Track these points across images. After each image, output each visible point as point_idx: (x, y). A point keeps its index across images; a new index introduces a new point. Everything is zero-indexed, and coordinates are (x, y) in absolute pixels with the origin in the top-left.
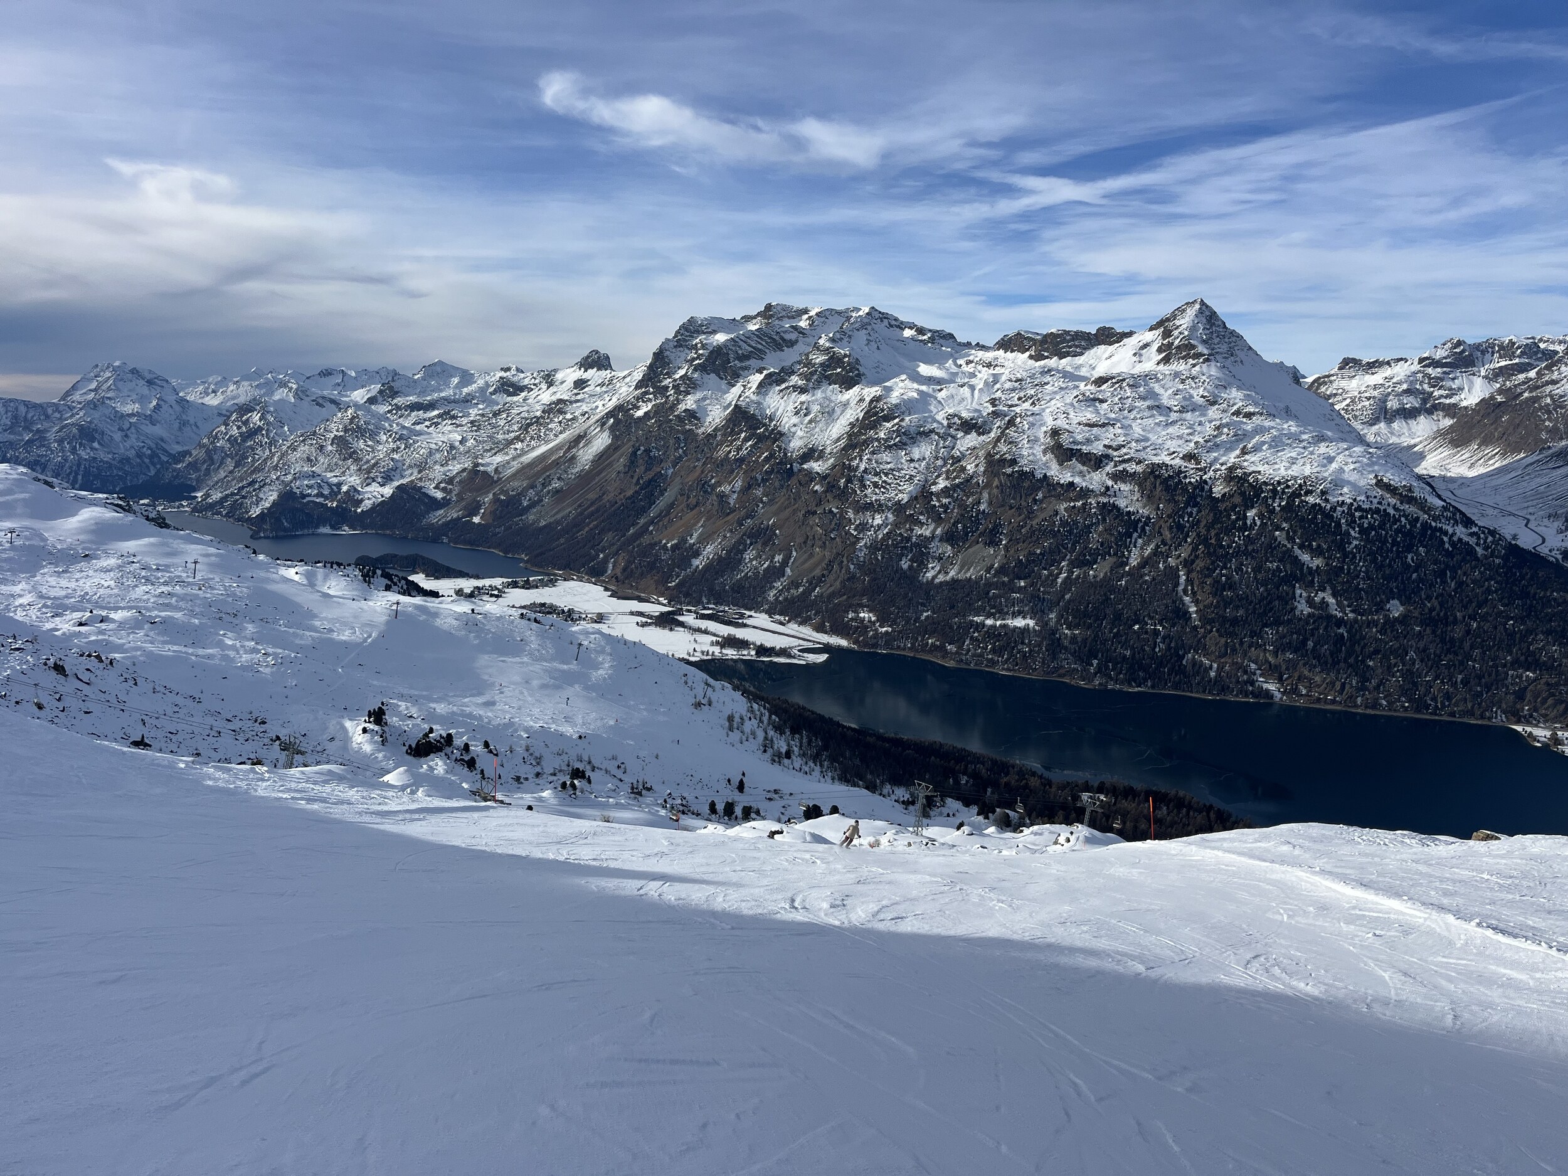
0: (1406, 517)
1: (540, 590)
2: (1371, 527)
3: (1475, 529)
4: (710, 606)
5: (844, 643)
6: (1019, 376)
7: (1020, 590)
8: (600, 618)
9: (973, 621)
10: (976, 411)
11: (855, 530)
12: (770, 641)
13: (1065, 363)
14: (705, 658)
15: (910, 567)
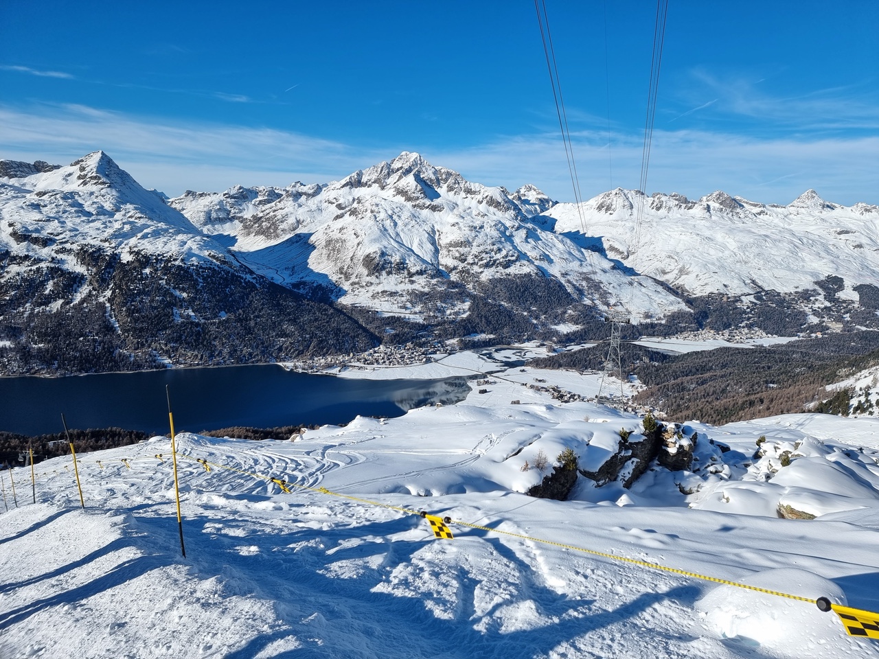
0: (224, 271)
2: (208, 276)
3: (255, 276)
13: (14, 181)
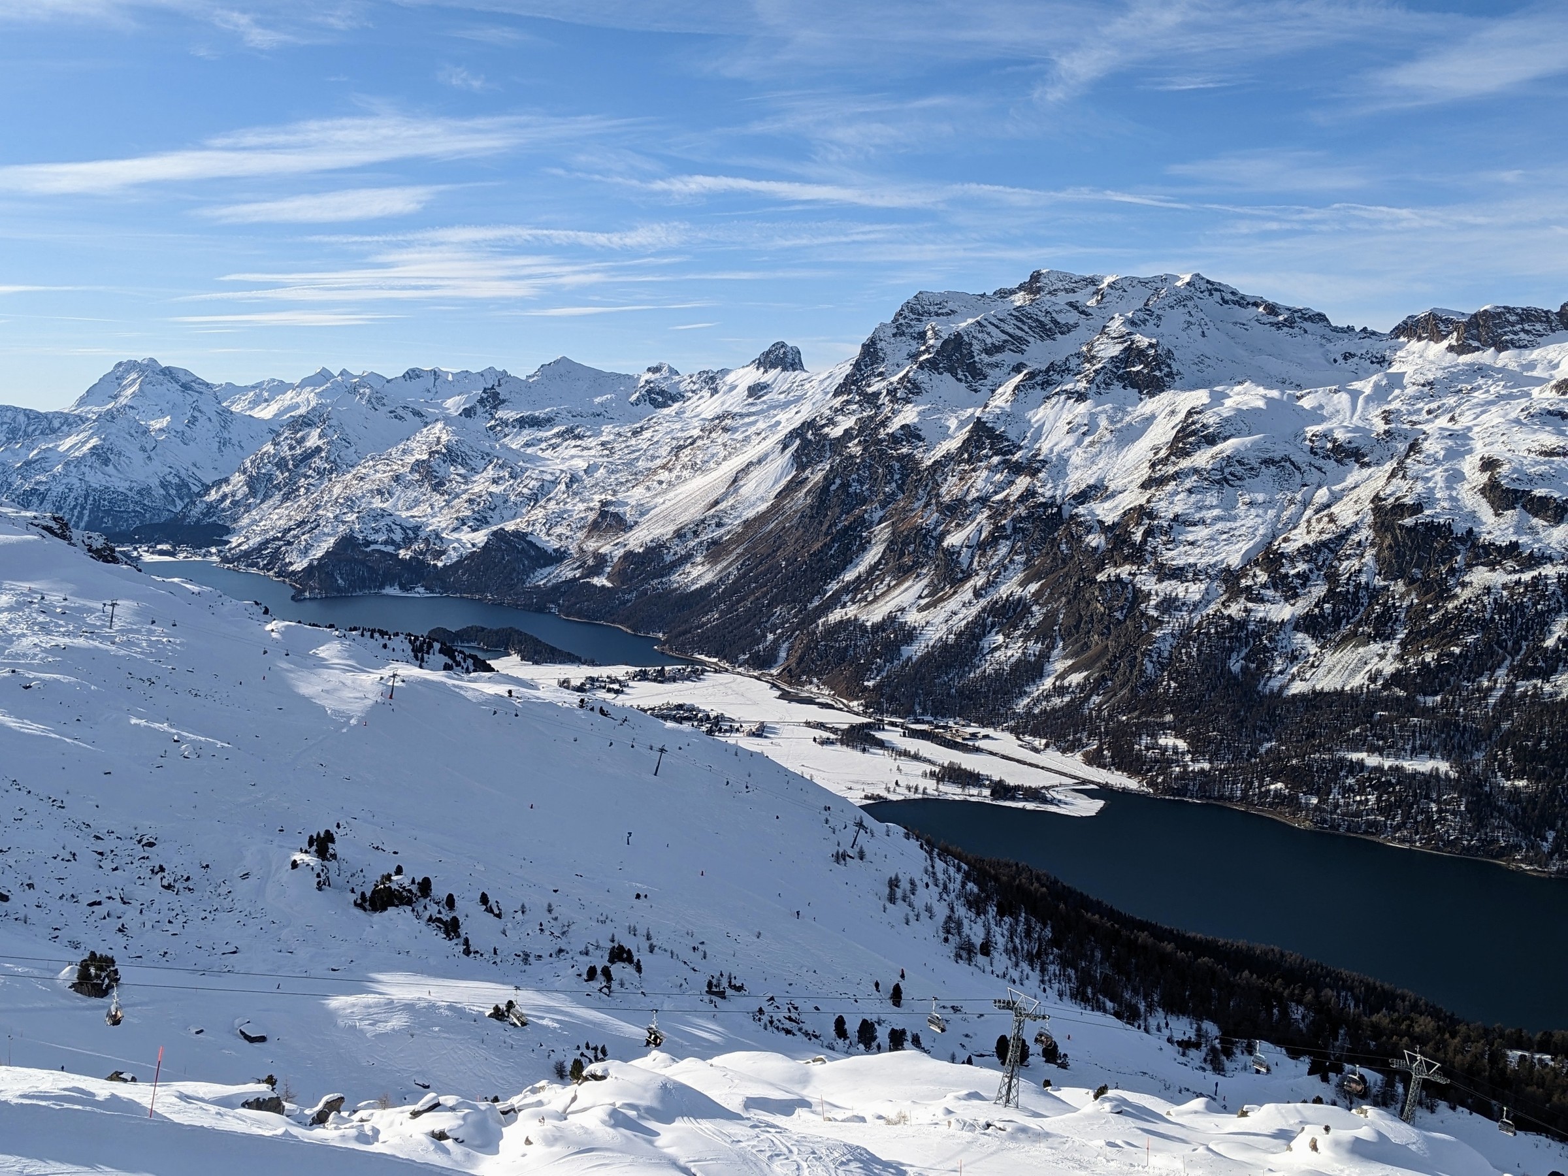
1: (678, 685)
4: (926, 718)
5: (1133, 784)
6: (1431, 377)
7: (1426, 712)
8: (761, 732)
9: (1342, 760)
10: (1357, 429)
11: (1156, 607)
12: (1014, 776)
13: (1507, 359)
14: (912, 796)
15: (1245, 670)
